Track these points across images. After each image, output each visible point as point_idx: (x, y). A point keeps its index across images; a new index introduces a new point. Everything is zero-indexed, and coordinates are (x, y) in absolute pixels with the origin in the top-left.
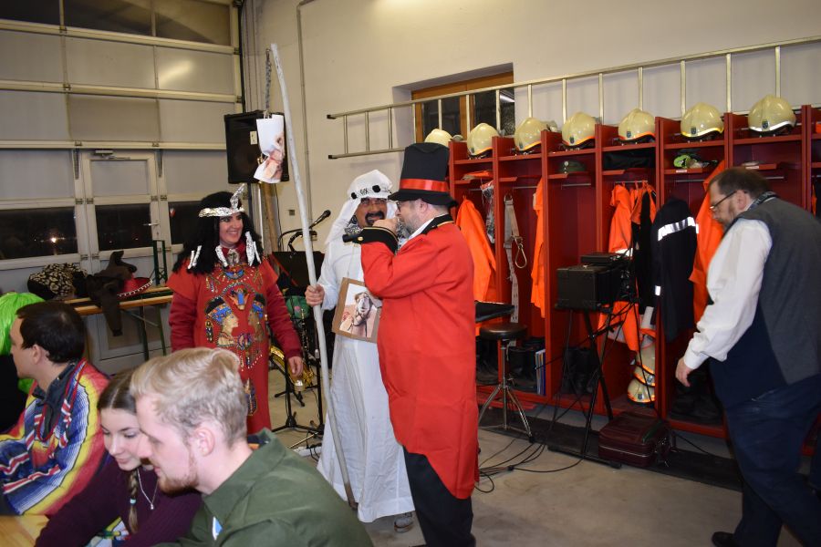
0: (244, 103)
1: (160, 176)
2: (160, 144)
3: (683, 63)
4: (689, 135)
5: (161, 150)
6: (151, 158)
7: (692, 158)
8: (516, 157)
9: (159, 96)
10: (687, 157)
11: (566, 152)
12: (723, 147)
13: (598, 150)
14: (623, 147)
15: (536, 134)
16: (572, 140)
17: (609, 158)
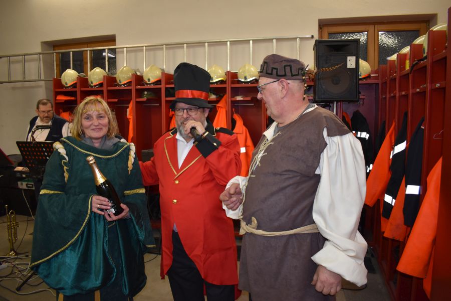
3: (206, 44)
7: (211, 93)
8: (117, 88)
11: (146, 87)
12: (226, 88)
13: (163, 86)
15: (128, 76)
16: (149, 80)
17: (169, 91)
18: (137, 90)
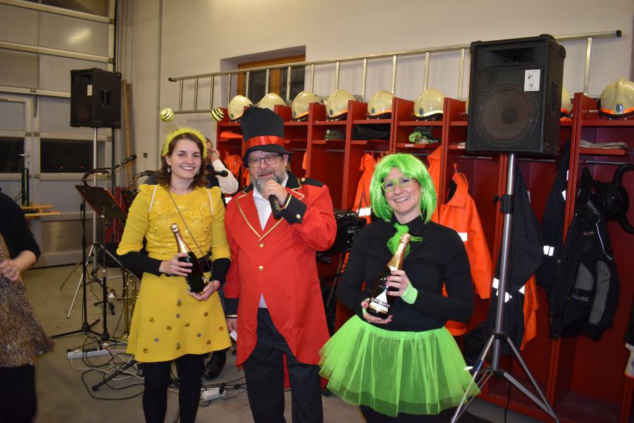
0: (114, 64)
1: (35, 116)
2: (37, 91)
3: (428, 53)
4: (418, 115)
5: (37, 95)
6: (29, 102)
7: (423, 135)
8: (291, 123)
9: (40, 52)
10: (419, 134)
11: (327, 122)
12: (441, 127)
13: (348, 123)
14: (368, 121)
15: (308, 106)
16: (331, 112)
17: (356, 130)
18: (315, 127)
